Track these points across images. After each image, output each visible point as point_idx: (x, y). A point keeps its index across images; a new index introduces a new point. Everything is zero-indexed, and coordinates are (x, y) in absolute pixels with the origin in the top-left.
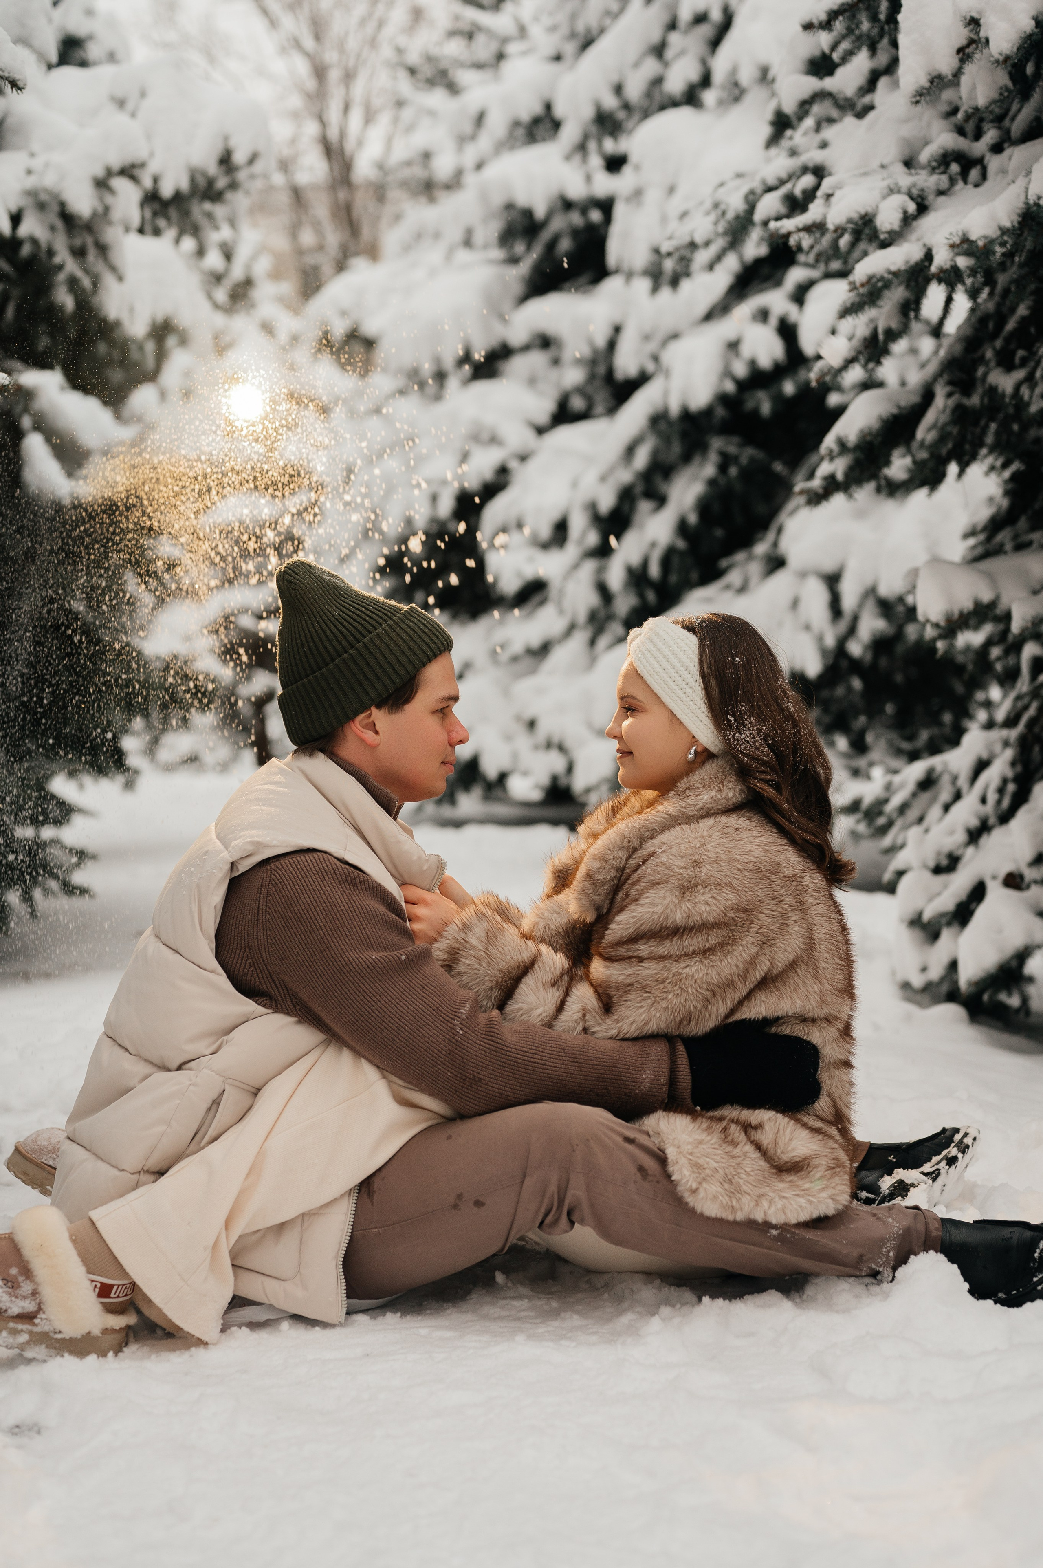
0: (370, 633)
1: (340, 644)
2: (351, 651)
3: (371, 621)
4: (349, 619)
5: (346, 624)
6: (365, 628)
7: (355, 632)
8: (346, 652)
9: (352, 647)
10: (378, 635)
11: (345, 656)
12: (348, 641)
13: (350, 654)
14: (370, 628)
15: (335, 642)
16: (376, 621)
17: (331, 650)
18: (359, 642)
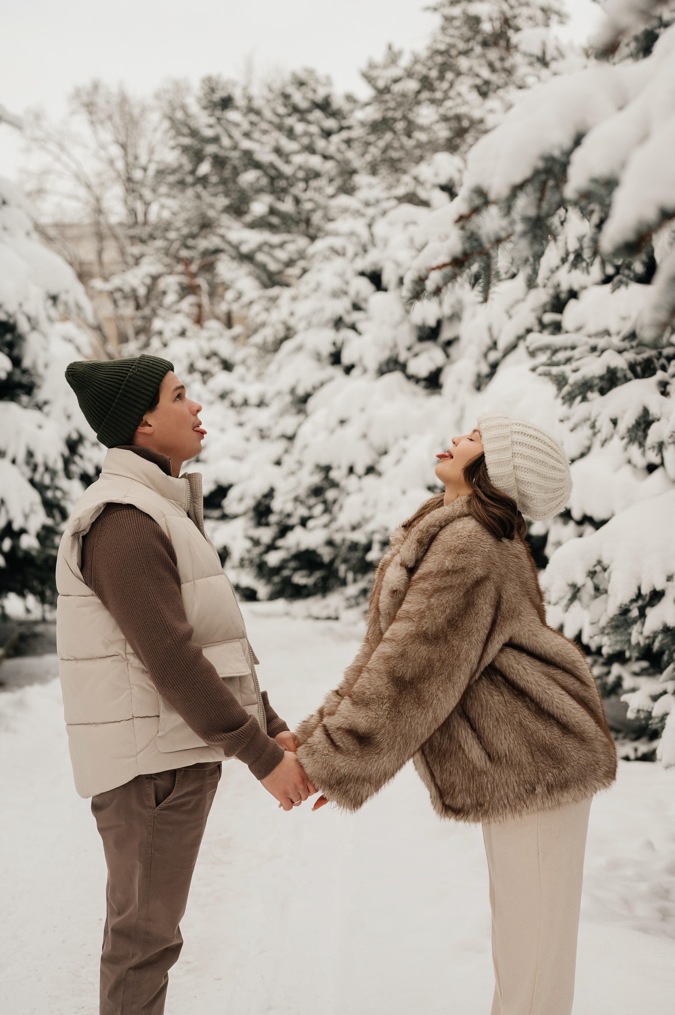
0: (125, 377)
1: (113, 391)
2: (120, 391)
3: (123, 371)
4: (111, 376)
5: (111, 379)
6: (121, 376)
7: (117, 381)
8: (117, 393)
9: (120, 389)
10: (130, 377)
11: (118, 396)
12: (116, 387)
13: (120, 393)
14: (124, 375)
15: (110, 392)
16: (126, 370)
17: (109, 396)
18: (122, 385)
